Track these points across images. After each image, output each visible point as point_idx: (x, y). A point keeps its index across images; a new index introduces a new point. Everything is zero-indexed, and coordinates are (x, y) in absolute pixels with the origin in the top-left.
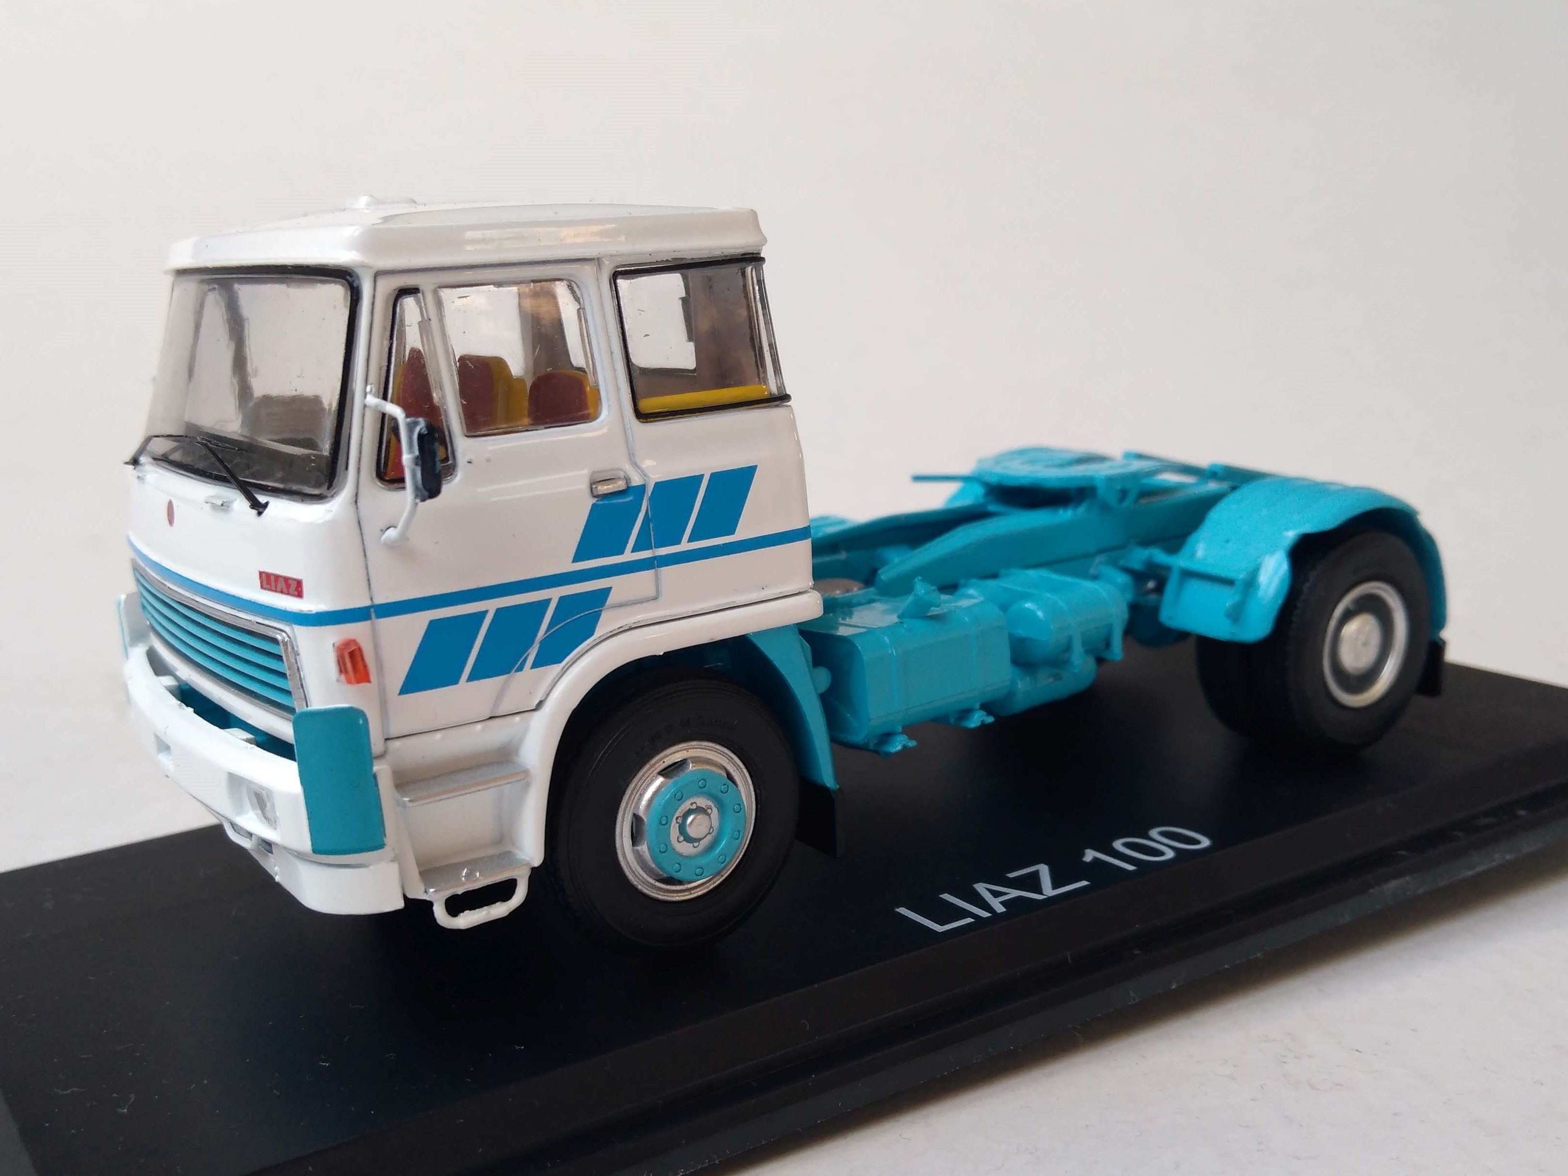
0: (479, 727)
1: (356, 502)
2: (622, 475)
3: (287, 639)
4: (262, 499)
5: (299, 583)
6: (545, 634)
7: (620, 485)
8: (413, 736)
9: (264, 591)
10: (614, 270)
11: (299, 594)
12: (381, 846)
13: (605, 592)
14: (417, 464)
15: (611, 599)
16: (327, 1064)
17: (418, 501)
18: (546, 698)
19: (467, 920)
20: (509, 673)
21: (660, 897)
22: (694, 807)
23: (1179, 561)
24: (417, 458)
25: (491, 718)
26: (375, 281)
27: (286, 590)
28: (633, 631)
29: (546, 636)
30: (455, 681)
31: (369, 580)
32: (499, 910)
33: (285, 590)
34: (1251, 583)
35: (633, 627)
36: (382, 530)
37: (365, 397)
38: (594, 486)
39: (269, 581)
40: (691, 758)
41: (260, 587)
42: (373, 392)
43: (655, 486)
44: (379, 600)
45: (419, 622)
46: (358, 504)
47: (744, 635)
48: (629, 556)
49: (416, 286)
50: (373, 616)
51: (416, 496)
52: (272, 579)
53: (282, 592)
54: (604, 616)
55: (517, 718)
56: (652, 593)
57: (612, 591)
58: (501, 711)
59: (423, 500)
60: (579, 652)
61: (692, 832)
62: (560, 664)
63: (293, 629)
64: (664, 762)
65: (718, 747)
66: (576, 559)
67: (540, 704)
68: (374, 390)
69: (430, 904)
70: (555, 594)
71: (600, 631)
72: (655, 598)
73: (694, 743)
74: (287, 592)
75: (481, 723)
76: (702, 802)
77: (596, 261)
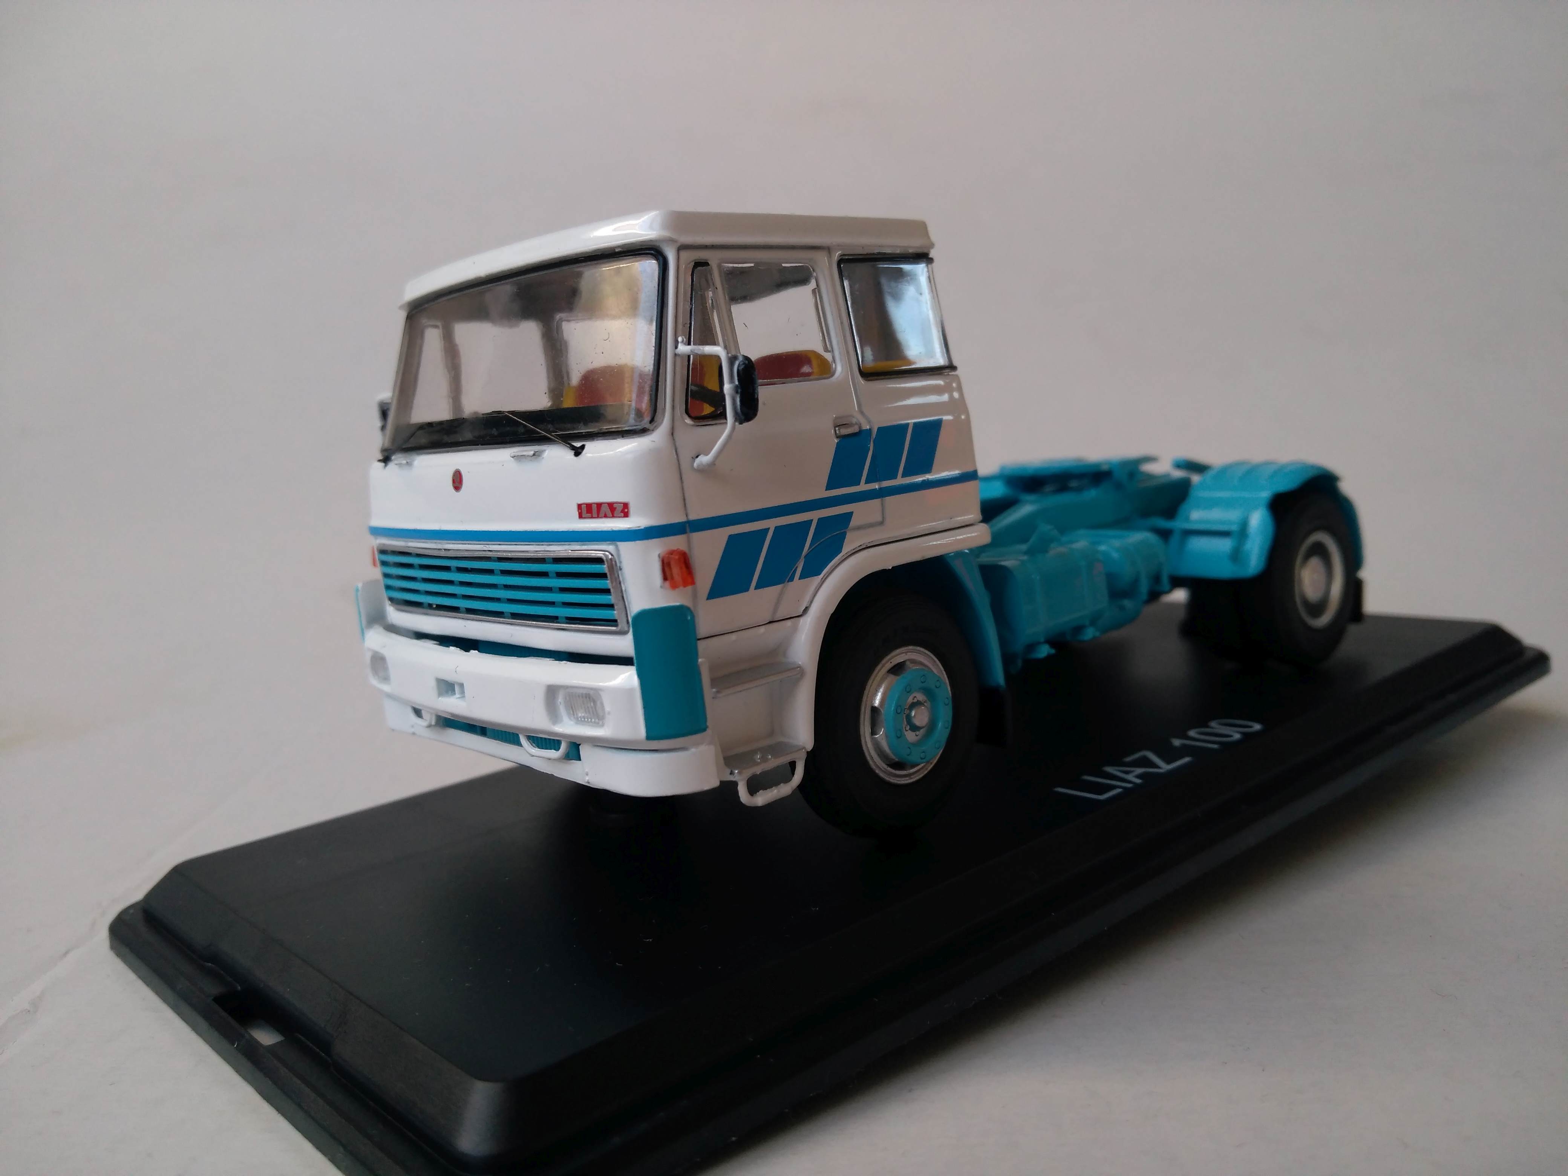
0: (762, 630)
1: (672, 434)
2: (854, 421)
3: (610, 557)
4: (578, 444)
5: (626, 505)
6: (808, 550)
7: (855, 429)
8: (715, 637)
9: (582, 520)
10: (841, 258)
11: (626, 515)
12: (704, 730)
13: (850, 515)
14: (737, 392)
15: (854, 522)
16: (651, 940)
17: (737, 424)
18: (810, 605)
19: (762, 799)
20: (784, 583)
21: (892, 781)
22: (915, 700)
23: (1178, 524)
24: (737, 387)
25: (770, 622)
26: (678, 253)
27: (611, 514)
28: (869, 550)
29: (809, 551)
30: (747, 590)
31: (684, 500)
32: (784, 790)
33: (609, 513)
34: (1242, 532)
35: (868, 546)
36: (692, 458)
37: (676, 347)
38: (837, 429)
39: (587, 510)
40: (909, 660)
41: (578, 517)
42: (685, 342)
43: (878, 430)
44: (693, 517)
45: (721, 536)
46: (674, 435)
47: (941, 556)
48: (863, 487)
49: (705, 260)
50: (688, 530)
51: (736, 420)
52: (594, 507)
53: (606, 516)
54: (849, 536)
55: (789, 623)
56: (880, 519)
57: (854, 514)
58: (779, 615)
59: (741, 423)
60: (832, 566)
61: (917, 722)
62: (819, 576)
63: (617, 546)
64: (891, 663)
65: (927, 652)
66: (829, 487)
67: (806, 610)
68: (685, 339)
69: (735, 784)
70: (815, 516)
71: (847, 548)
72: (882, 523)
73: (911, 647)
74: (611, 516)
75: (764, 626)
76: (920, 697)
77: (828, 249)
